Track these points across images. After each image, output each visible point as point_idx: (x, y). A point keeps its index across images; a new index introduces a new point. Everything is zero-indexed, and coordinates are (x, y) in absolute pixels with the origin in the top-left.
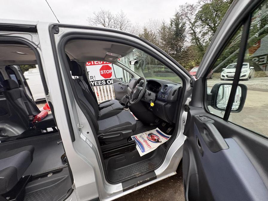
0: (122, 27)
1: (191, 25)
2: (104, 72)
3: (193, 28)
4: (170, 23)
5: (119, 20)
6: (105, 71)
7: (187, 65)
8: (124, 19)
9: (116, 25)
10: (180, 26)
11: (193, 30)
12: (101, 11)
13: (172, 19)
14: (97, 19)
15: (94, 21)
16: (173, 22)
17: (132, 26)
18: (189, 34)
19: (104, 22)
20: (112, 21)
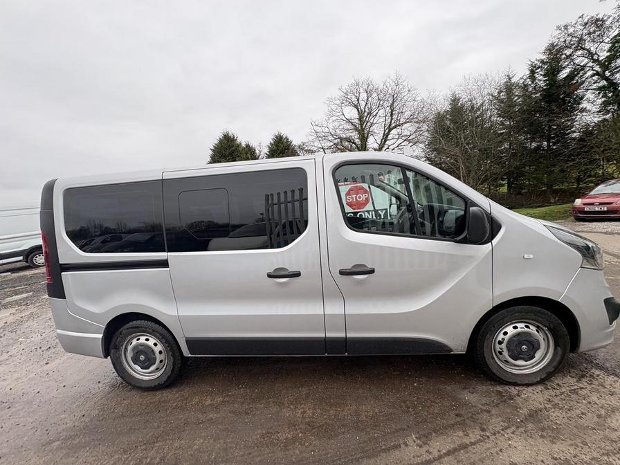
0: (395, 104)
1: (598, 68)
2: (352, 198)
3: (607, 74)
4: (528, 72)
5: (390, 91)
6: (354, 196)
7: (590, 176)
8: (401, 87)
9: (381, 102)
10: (563, 74)
11: (607, 79)
12: (354, 82)
13: (536, 62)
14: (344, 98)
15: (338, 102)
16: (539, 67)
17: (418, 99)
18: (593, 91)
19: (358, 100)
20: (375, 95)
